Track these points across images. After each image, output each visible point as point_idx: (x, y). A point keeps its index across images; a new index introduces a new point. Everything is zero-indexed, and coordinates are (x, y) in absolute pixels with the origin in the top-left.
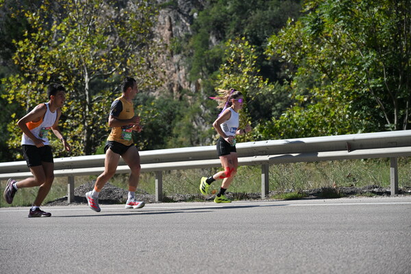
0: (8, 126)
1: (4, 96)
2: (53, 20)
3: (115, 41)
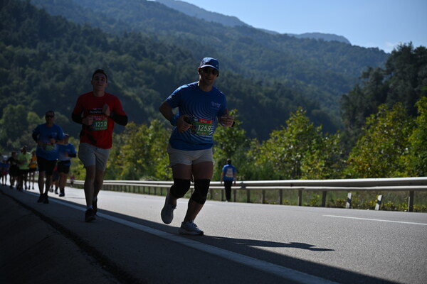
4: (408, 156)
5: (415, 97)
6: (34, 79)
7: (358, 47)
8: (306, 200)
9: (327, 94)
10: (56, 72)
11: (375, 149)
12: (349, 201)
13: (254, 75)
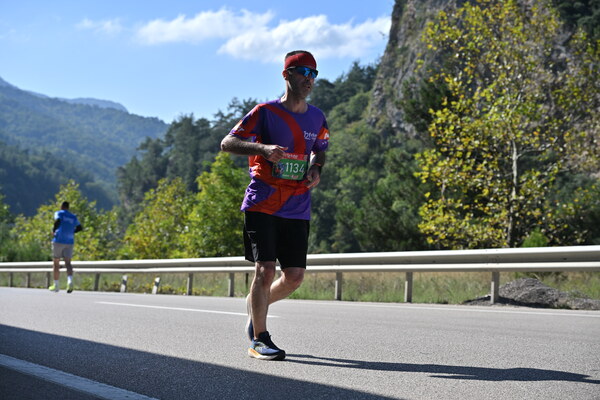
0: (420, 208)
1: (416, 174)
2: (476, 86)
3: (549, 110)
4: (188, 234)
7: (136, 116)
8: (77, 283)
9: (102, 166)
11: (153, 228)
12: (125, 283)
13: (19, 142)
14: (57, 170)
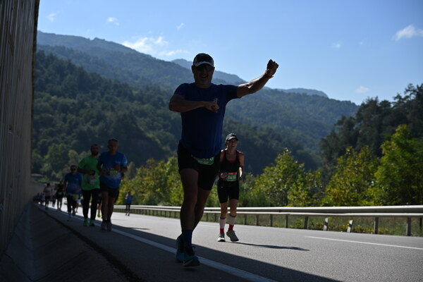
4: (375, 188)
5: (380, 141)
6: (73, 123)
7: (334, 100)
8: (291, 223)
9: (309, 137)
10: (92, 117)
11: (348, 183)
12: (326, 224)
13: (250, 121)
14: (277, 142)
